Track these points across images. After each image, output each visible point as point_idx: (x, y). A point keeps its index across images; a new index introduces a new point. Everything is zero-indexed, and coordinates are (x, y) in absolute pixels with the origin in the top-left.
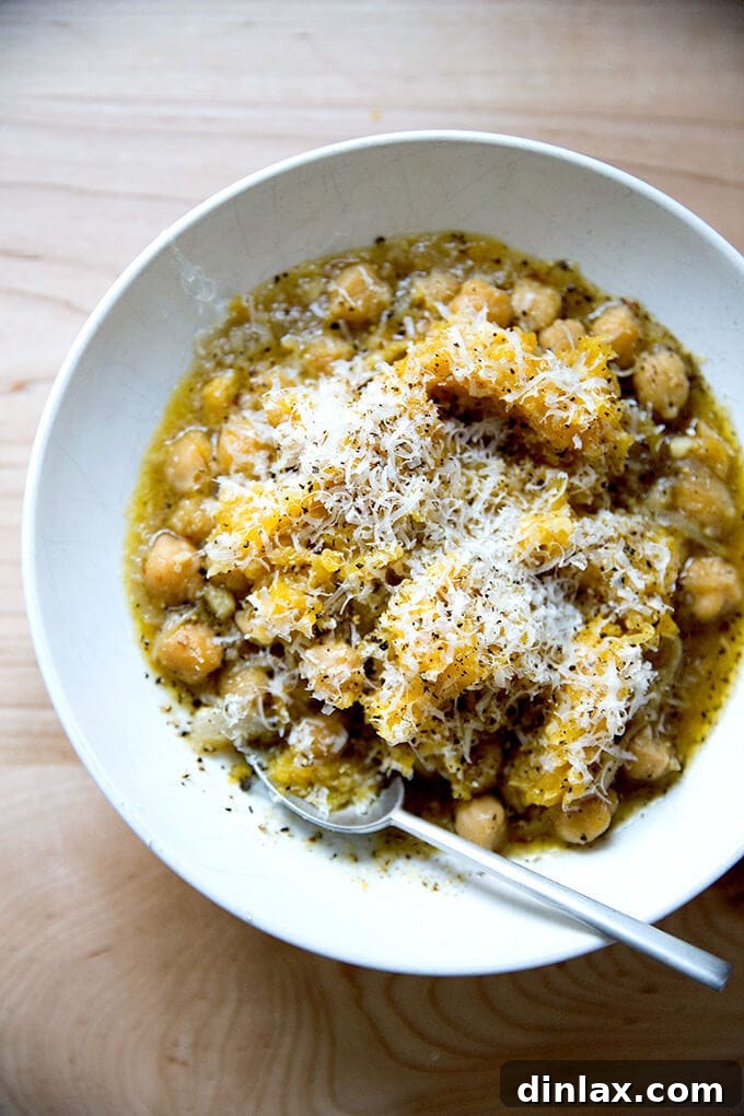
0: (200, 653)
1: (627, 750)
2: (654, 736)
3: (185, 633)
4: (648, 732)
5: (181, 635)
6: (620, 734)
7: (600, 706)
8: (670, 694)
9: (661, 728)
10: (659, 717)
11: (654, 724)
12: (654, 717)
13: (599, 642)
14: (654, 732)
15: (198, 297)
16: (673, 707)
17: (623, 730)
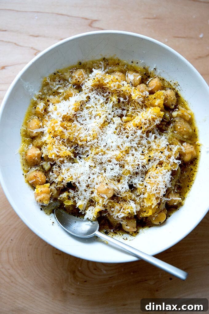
0: (40, 179)
1: (167, 198)
2: (174, 193)
3: (36, 173)
4: (172, 192)
5: (34, 174)
6: (165, 194)
7: (158, 187)
8: (177, 182)
9: (176, 191)
10: (175, 188)
11: (174, 190)
12: (173, 188)
13: (156, 169)
14: (174, 192)
15: (29, 91)
16: (178, 185)
17: (165, 192)
